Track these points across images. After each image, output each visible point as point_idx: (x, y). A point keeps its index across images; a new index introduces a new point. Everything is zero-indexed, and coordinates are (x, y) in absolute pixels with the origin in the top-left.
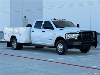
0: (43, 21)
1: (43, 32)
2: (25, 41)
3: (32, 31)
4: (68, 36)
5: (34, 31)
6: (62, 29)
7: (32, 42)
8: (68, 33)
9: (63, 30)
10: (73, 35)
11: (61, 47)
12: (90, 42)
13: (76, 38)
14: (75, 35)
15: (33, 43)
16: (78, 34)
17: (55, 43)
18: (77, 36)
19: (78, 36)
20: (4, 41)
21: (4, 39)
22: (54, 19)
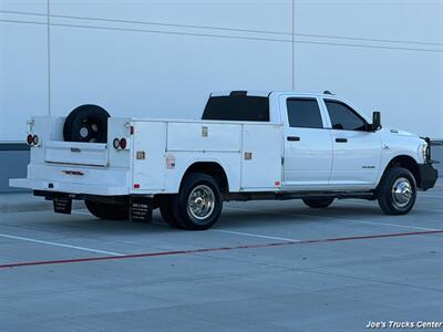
1: (338, 140)
2: (278, 184)
3: (290, 138)
5: (298, 139)
21: (131, 182)
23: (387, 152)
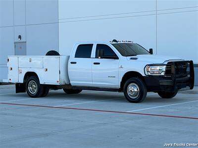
0: (93, 44)
1: (95, 63)
2: (58, 82)
3: (72, 63)
4: (149, 70)
5: (75, 63)
6: (136, 59)
7: (71, 82)
8: (149, 65)
9: (138, 60)
10: (158, 68)
11: (136, 90)
12: (182, 80)
13: (163, 74)
14: (161, 68)
15: (72, 84)
16: (165, 66)
17: (121, 82)
18: (164, 70)
19: (166, 70)
20: (10, 81)
21: (9, 78)
22: (115, 41)
23: (121, 69)
